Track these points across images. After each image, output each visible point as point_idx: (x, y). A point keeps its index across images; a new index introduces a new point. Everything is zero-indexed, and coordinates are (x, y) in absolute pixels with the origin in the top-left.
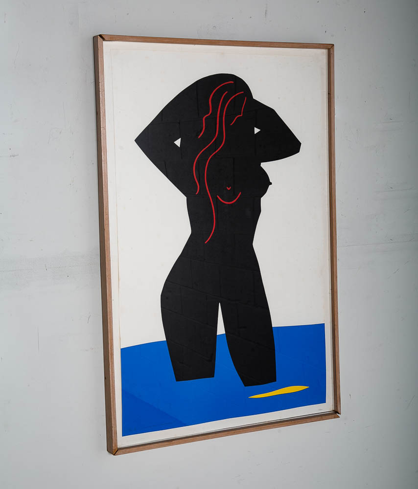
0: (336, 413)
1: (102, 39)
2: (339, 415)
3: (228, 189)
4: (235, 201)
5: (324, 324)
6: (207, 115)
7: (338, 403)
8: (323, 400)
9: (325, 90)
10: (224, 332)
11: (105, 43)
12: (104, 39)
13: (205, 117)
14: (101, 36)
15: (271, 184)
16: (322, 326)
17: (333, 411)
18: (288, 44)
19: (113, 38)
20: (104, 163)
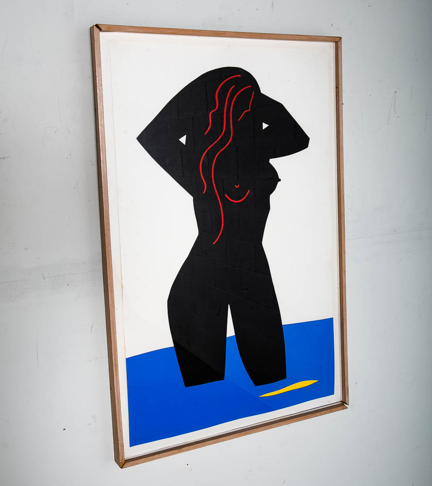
0: (343, 404)
1: (98, 30)
2: (347, 406)
3: (237, 187)
4: (243, 199)
5: (333, 318)
6: (213, 111)
7: (347, 395)
8: (331, 392)
9: (333, 84)
11: (101, 34)
12: (100, 30)
13: (211, 113)
14: (97, 26)
15: (280, 180)
16: (331, 320)
17: (341, 401)
18: (296, 36)
19: (111, 28)
20: (104, 164)
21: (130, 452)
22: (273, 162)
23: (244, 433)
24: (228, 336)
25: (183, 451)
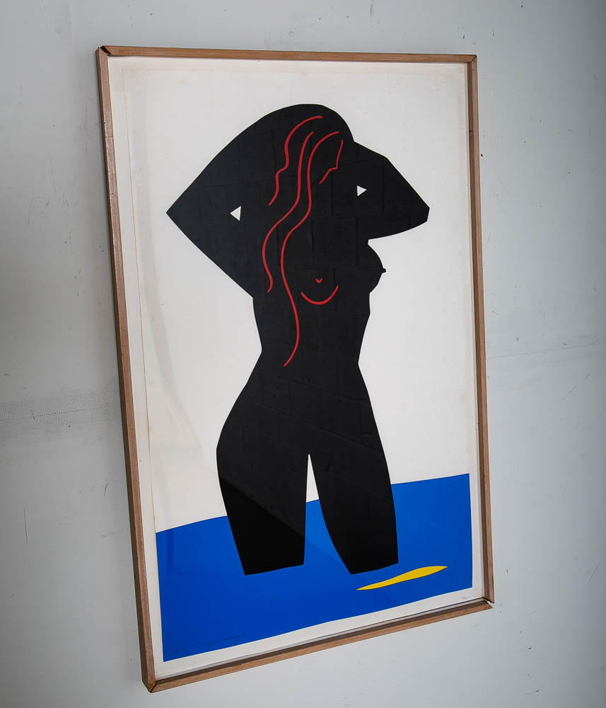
0: (485, 602)
1: (106, 54)
2: (491, 603)
3: (319, 281)
4: (329, 299)
5: (468, 474)
6: (282, 170)
7: (491, 588)
8: (467, 584)
9: (465, 127)
10: (316, 497)
11: (111, 60)
12: (109, 54)
13: (279, 172)
14: (103, 48)
15: (384, 271)
16: (465, 478)
17: (483, 598)
19: (124, 52)
20: (117, 251)
21: (163, 668)
22: (374, 244)
23: (334, 642)
24: (308, 500)
25: (242, 669)
